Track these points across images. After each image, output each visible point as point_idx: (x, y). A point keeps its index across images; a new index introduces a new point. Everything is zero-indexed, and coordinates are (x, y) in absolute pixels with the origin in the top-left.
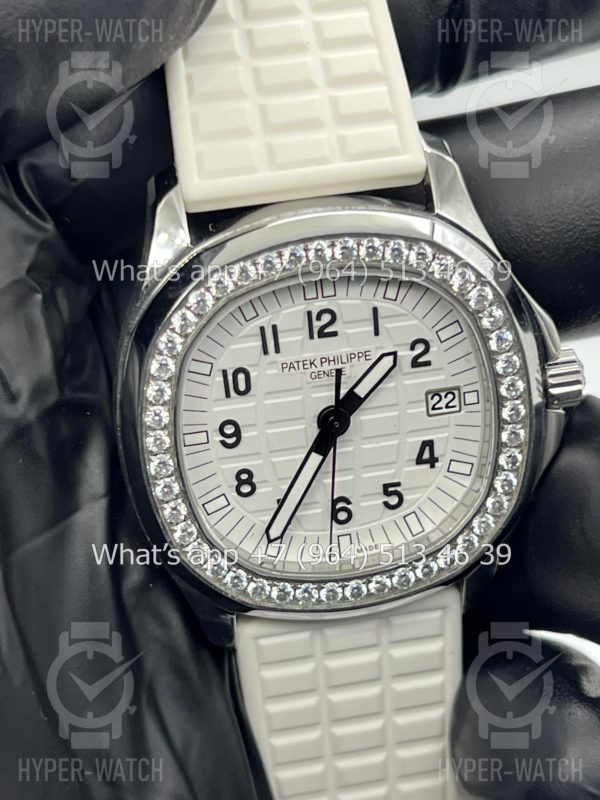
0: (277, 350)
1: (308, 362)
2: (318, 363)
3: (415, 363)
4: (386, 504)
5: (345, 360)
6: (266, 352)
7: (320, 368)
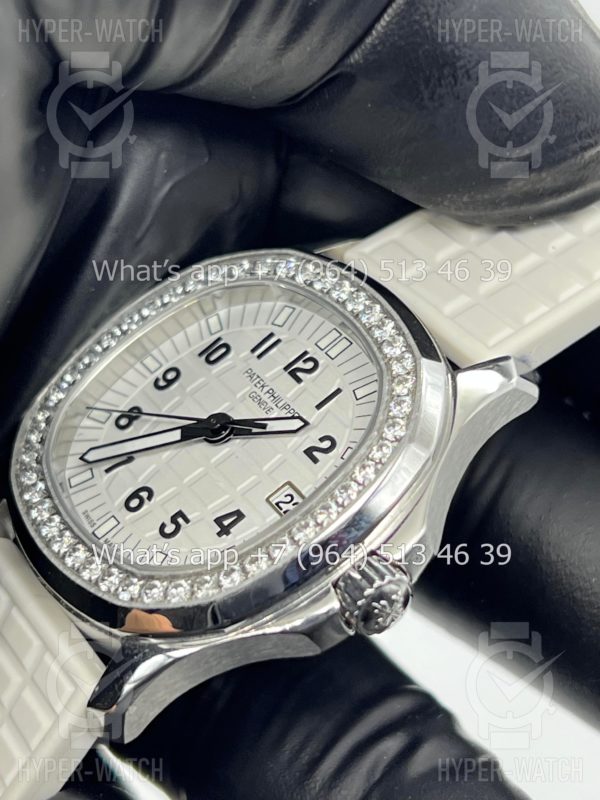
0: (259, 356)
1: (262, 383)
2: (266, 389)
3: (309, 452)
4: (163, 526)
5: (280, 405)
6: (253, 351)
7: (262, 394)
